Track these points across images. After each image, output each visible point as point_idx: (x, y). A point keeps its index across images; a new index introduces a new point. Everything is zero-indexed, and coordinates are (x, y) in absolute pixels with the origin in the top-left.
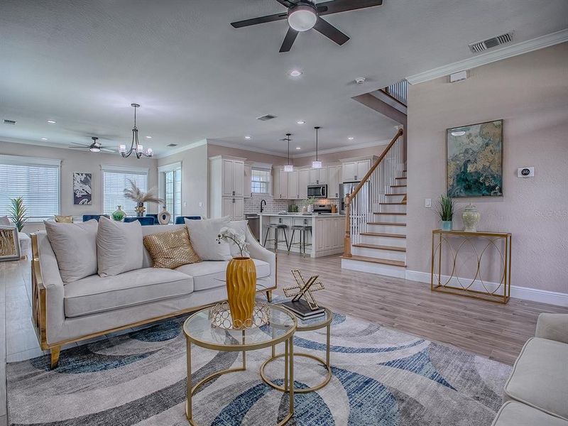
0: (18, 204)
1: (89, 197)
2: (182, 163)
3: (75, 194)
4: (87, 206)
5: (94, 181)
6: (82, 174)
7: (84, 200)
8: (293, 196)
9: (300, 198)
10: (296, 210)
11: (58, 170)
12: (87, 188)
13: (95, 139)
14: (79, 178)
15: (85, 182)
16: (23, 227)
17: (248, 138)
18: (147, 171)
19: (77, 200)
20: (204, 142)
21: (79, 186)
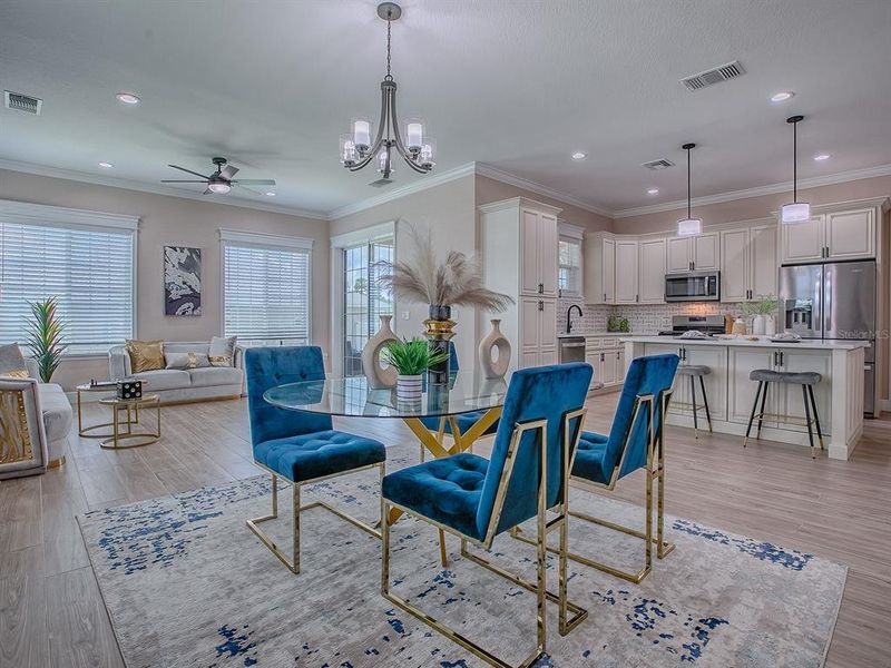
0: (45, 313)
1: (195, 298)
2: (396, 223)
3: (167, 292)
4: (193, 320)
5: (206, 266)
6: (182, 250)
7: (186, 305)
8: (624, 296)
9: (642, 302)
10: (624, 328)
11: (132, 237)
12: (191, 278)
13: (219, 161)
14: (175, 257)
15: (189, 266)
16: (55, 366)
17: (578, 156)
18: (310, 247)
19: (171, 307)
20: (468, 169)
21: (176, 276)
